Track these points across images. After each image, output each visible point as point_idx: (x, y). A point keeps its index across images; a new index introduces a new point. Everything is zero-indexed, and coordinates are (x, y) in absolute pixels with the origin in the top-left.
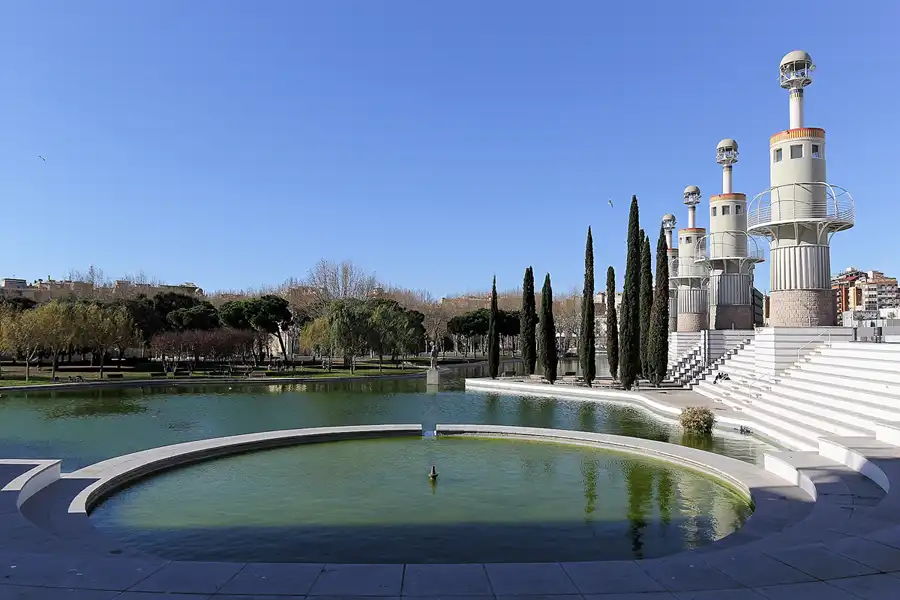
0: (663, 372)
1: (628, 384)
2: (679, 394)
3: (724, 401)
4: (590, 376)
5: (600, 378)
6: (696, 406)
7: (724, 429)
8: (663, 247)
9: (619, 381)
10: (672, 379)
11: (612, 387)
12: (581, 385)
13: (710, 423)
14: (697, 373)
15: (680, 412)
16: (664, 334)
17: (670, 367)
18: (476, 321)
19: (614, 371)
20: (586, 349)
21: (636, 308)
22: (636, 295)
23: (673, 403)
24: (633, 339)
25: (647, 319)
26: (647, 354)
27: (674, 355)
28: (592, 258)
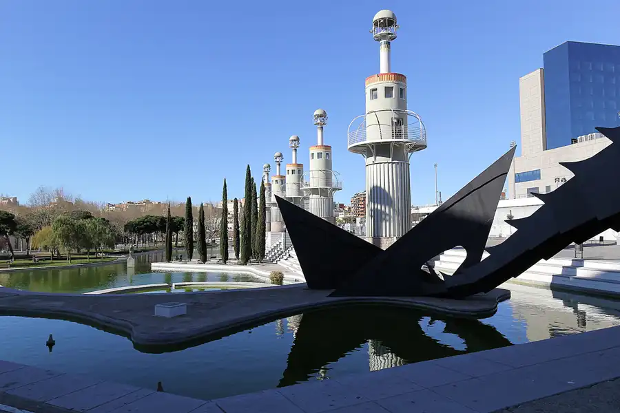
0: (263, 255)
1: (246, 261)
2: (271, 266)
3: (290, 268)
4: (225, 259)
5: (230, 259)
6: (277, 271)
7: (287, 280)
8: (263, 190)
9: (240, 261)
10: (268, 258)
11: (238, 264)
12: (221, 264)
13: (282, 278)
14: (280, 255)
15: (270, 274)
16: (264, 235)
17: (267, 252)
18: (145, 224)
19: (237, 255)
20: (223, 244)
21: (250, 223)
22: (249, 216)
23: (267, 270)
24: (248, 239)
25: (255, 227)
26: (255, 246)
27: (269, 245)
28: (226, 195)
